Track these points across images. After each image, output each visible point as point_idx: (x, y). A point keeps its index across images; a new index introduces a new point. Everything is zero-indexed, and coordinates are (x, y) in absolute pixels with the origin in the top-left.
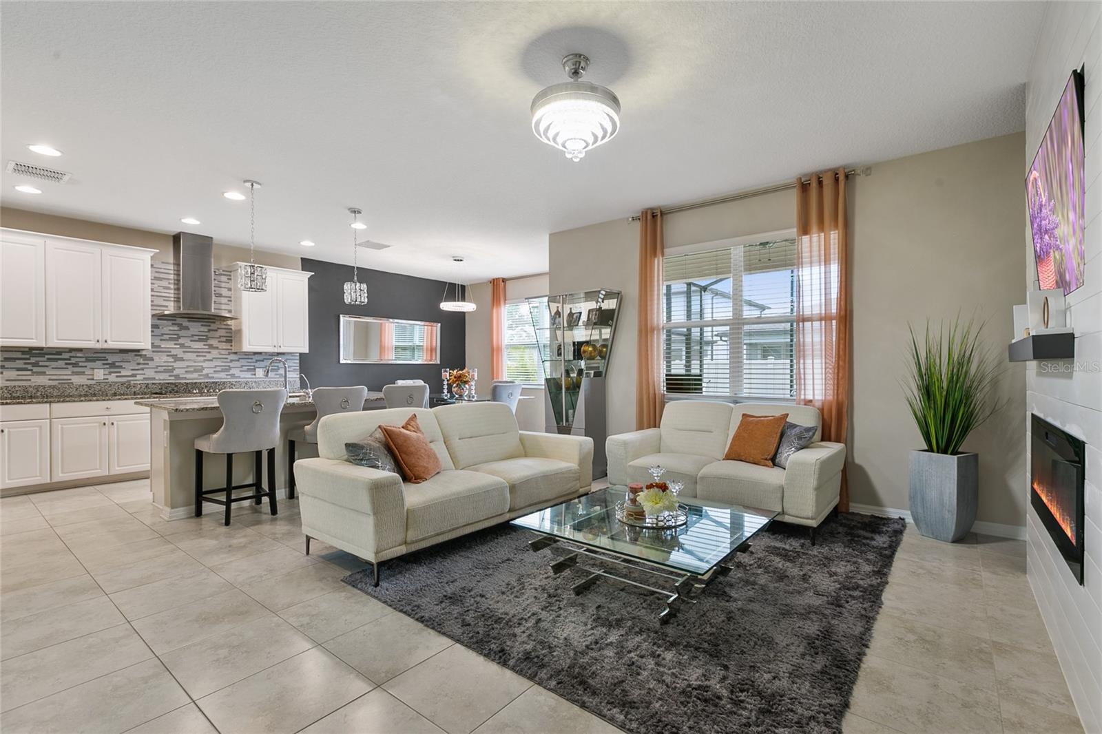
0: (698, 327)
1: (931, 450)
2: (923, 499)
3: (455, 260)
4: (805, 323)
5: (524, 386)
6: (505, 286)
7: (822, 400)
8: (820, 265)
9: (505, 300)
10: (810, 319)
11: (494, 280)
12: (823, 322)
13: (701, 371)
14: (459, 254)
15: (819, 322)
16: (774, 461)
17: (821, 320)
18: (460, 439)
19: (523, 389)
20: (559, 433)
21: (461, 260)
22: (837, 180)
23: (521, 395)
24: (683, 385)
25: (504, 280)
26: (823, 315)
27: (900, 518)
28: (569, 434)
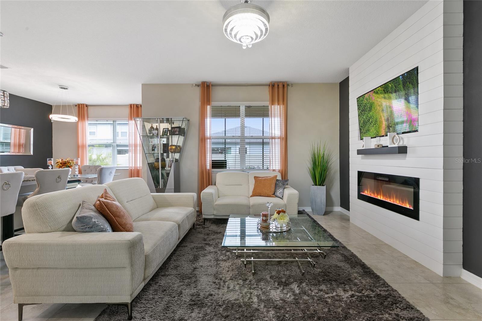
0: (224, 139)
1: (316, 185)
2: (315, 202)
3: (62, 88)
4: (276, 140)
5: (117, 168)
6: (87, 109)
7: (279, 169)
8: (278, 118)
9: (88, 117)
10: (274, 138)
11: (79, 105)
12: (279, 140)
13: (225, 158)
14: (64, 83)
15: (277, 139)
16: (274, 195)
17: (278, 138)
18: (127, 202)
19: (116, 169)
20: (157, 193)
21: (67, 89)
22: (284, 86)
23: (115, 174)
24: (219, 165)
25: (87, 106)
26: (279, 137)
27: (303, 210)
28: (164, 193)
